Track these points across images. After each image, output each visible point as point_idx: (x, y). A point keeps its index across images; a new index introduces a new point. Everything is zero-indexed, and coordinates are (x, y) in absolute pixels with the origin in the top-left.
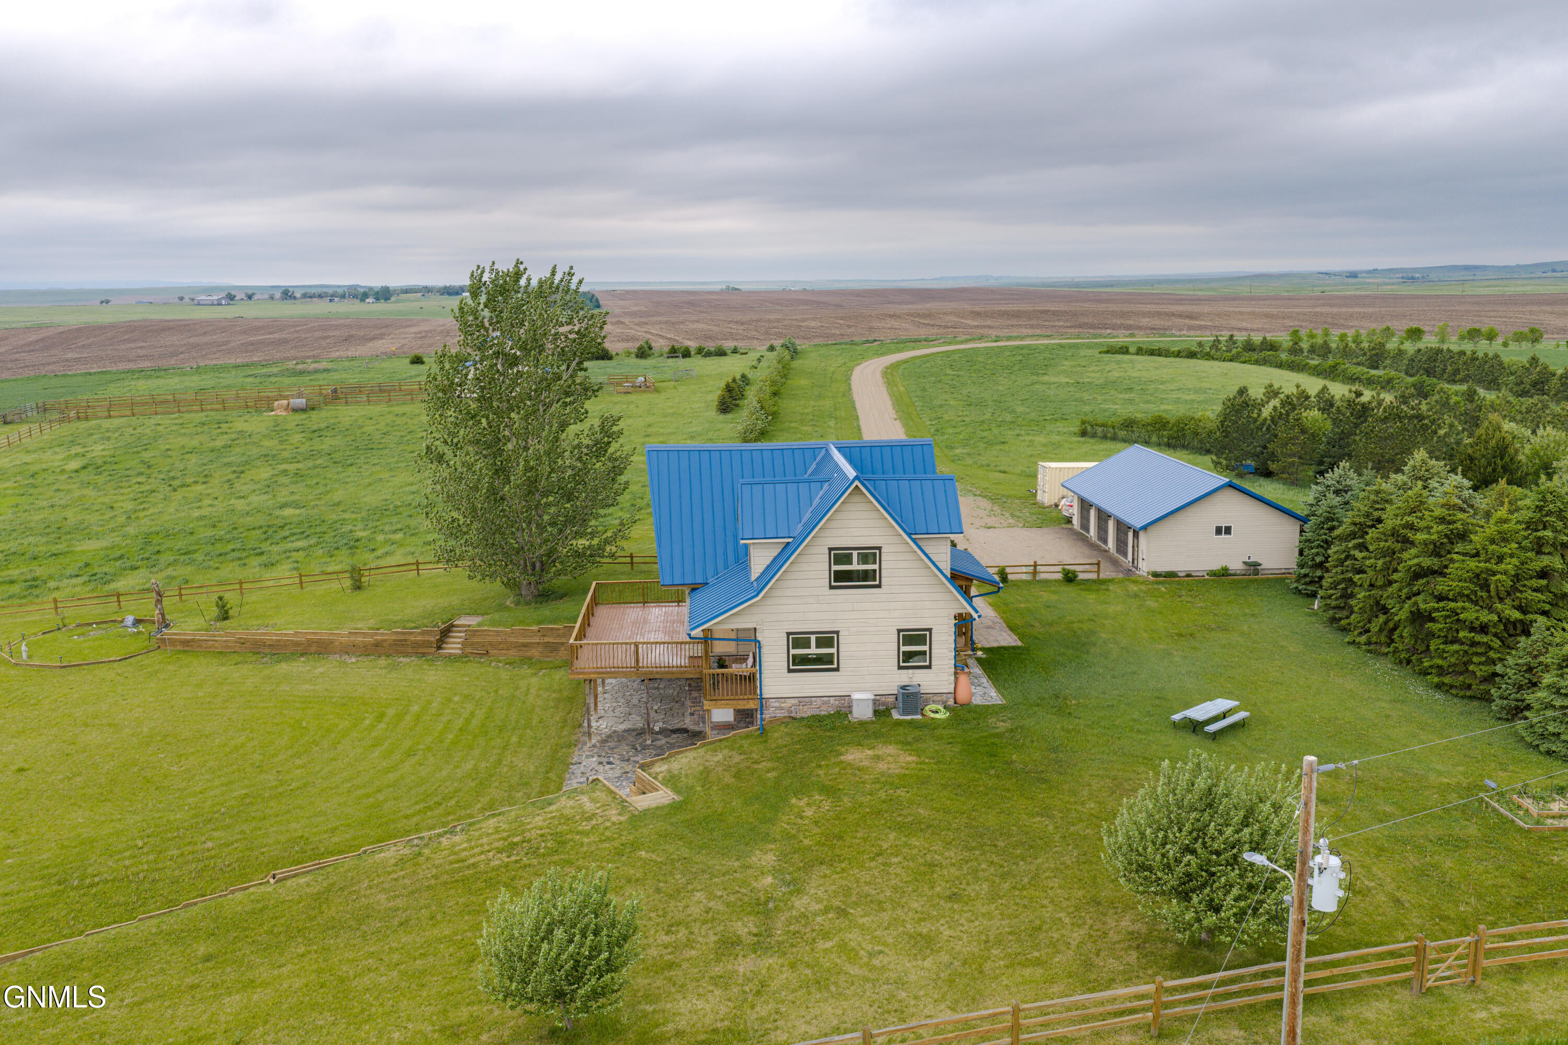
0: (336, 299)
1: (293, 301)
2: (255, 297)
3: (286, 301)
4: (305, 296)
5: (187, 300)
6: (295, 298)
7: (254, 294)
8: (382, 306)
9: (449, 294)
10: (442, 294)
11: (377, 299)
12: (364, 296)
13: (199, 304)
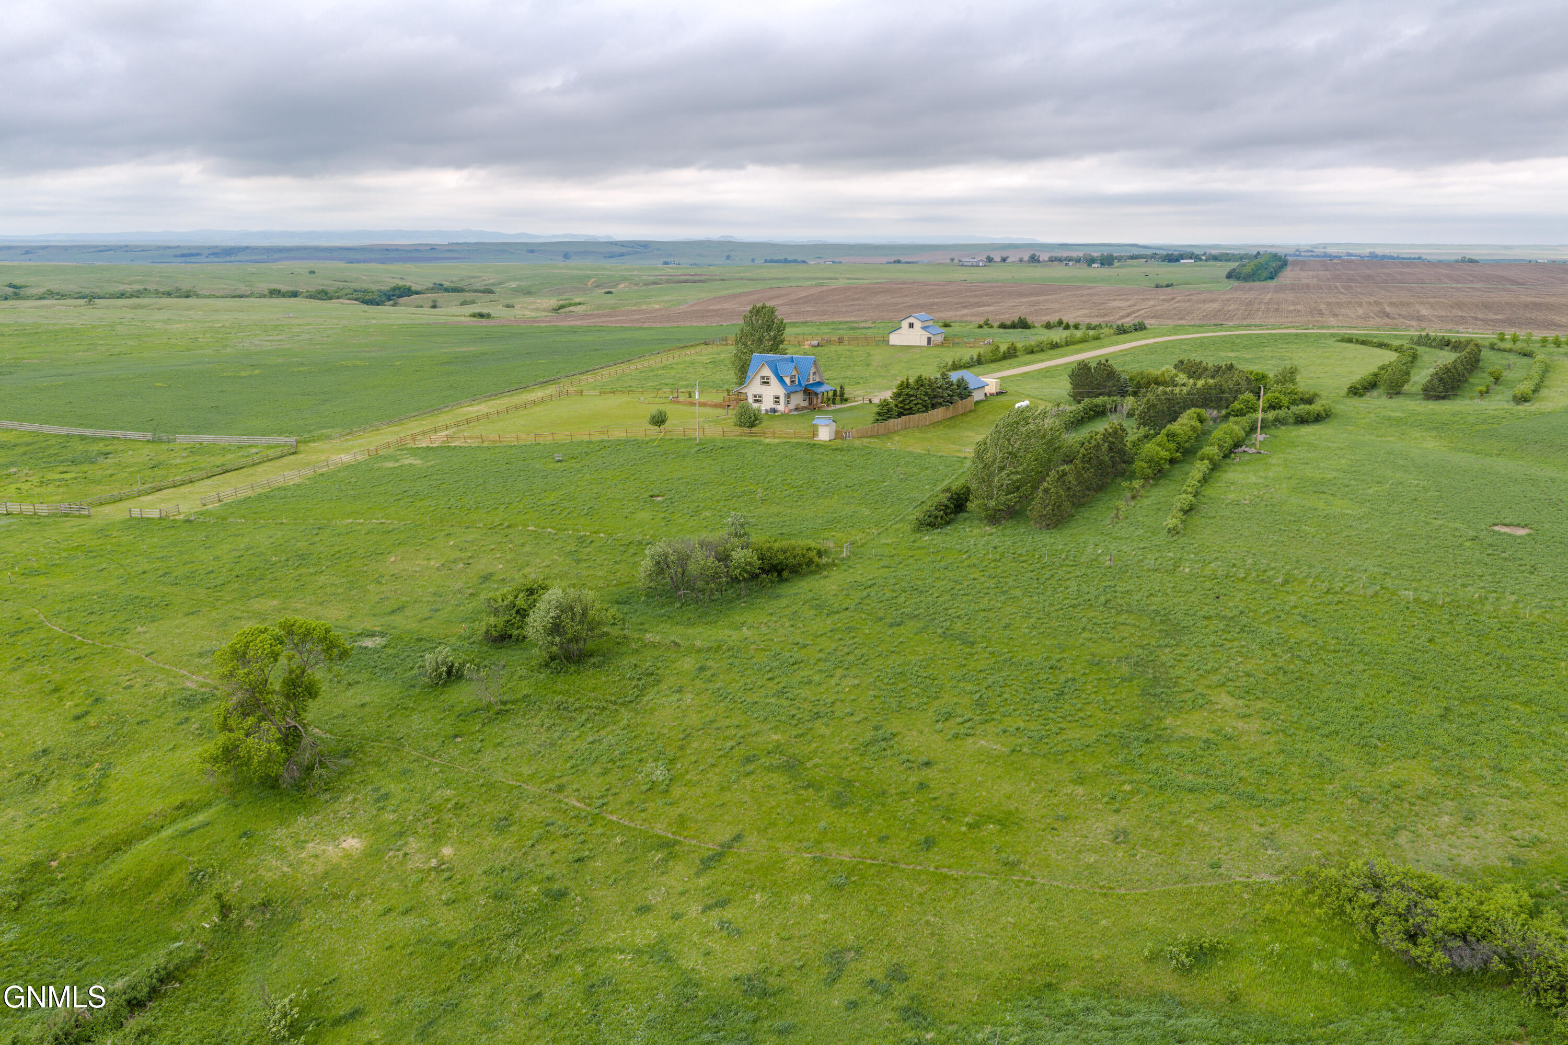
0: (1071, 263)
1: (1037, 264)
2: (1008, 260)
3: (1032, 264)
4: (1052, 260)
5: (956, 261)
6: (1039, 261)
7: (1007, 257)
8: (1106, 271)
9: (1170, 260)
10: (1164, 261)
11: (1102, 264)
12: (1090, 261)
13: (963, 265)
